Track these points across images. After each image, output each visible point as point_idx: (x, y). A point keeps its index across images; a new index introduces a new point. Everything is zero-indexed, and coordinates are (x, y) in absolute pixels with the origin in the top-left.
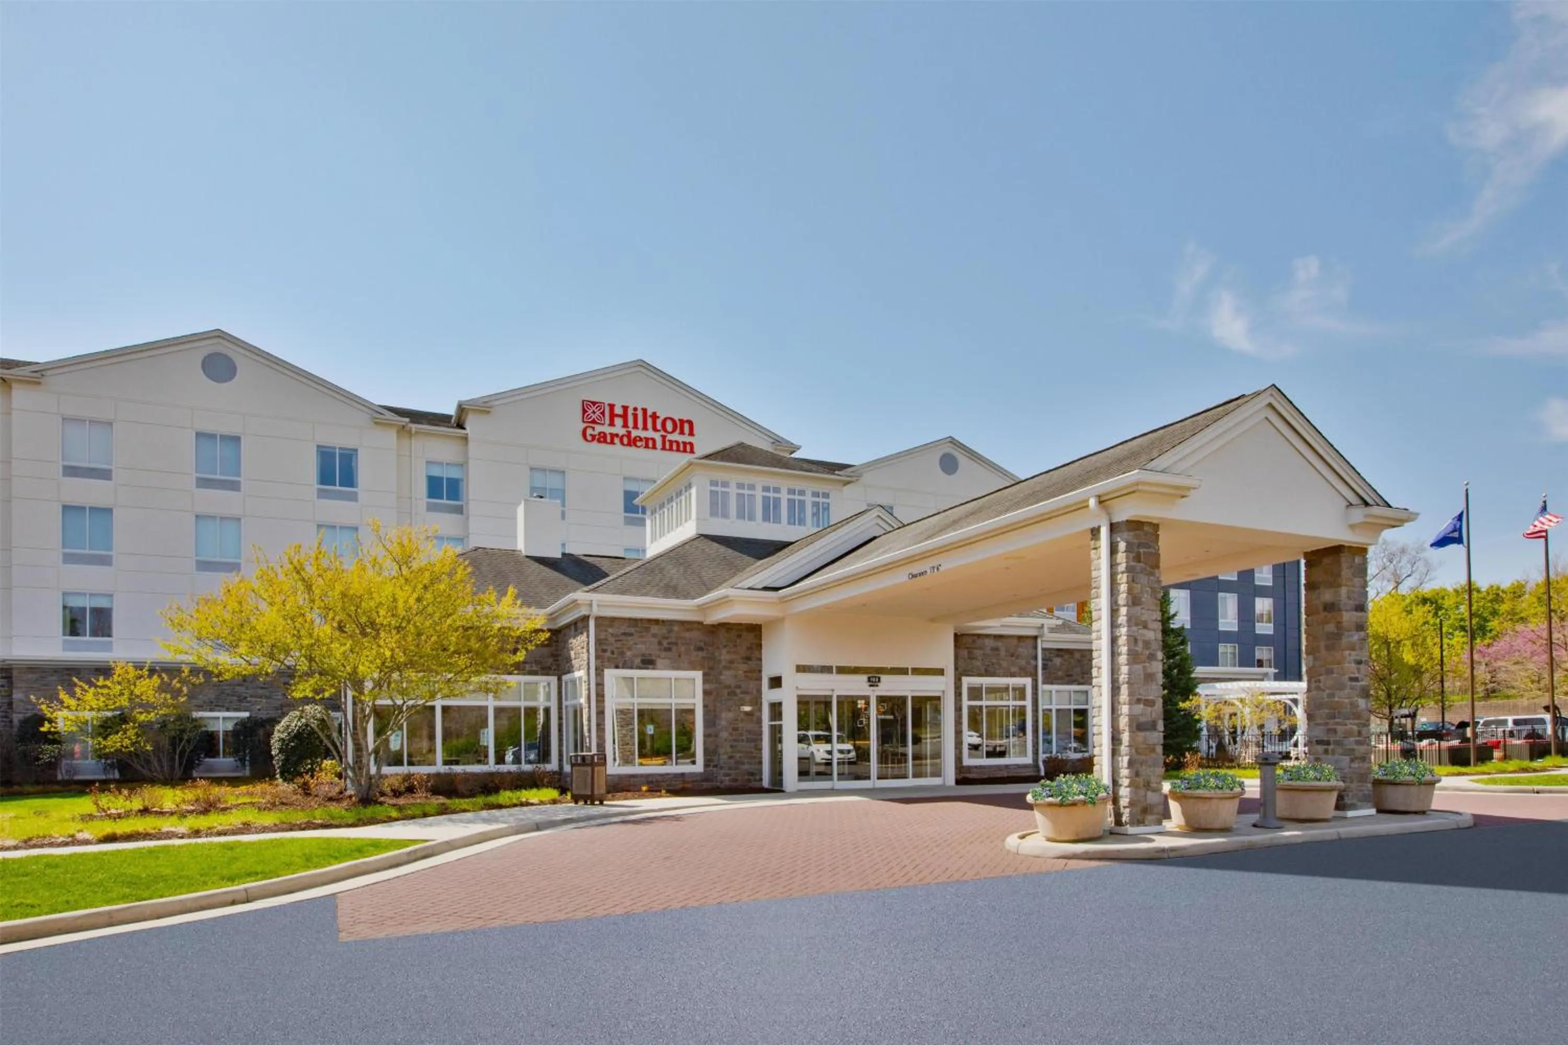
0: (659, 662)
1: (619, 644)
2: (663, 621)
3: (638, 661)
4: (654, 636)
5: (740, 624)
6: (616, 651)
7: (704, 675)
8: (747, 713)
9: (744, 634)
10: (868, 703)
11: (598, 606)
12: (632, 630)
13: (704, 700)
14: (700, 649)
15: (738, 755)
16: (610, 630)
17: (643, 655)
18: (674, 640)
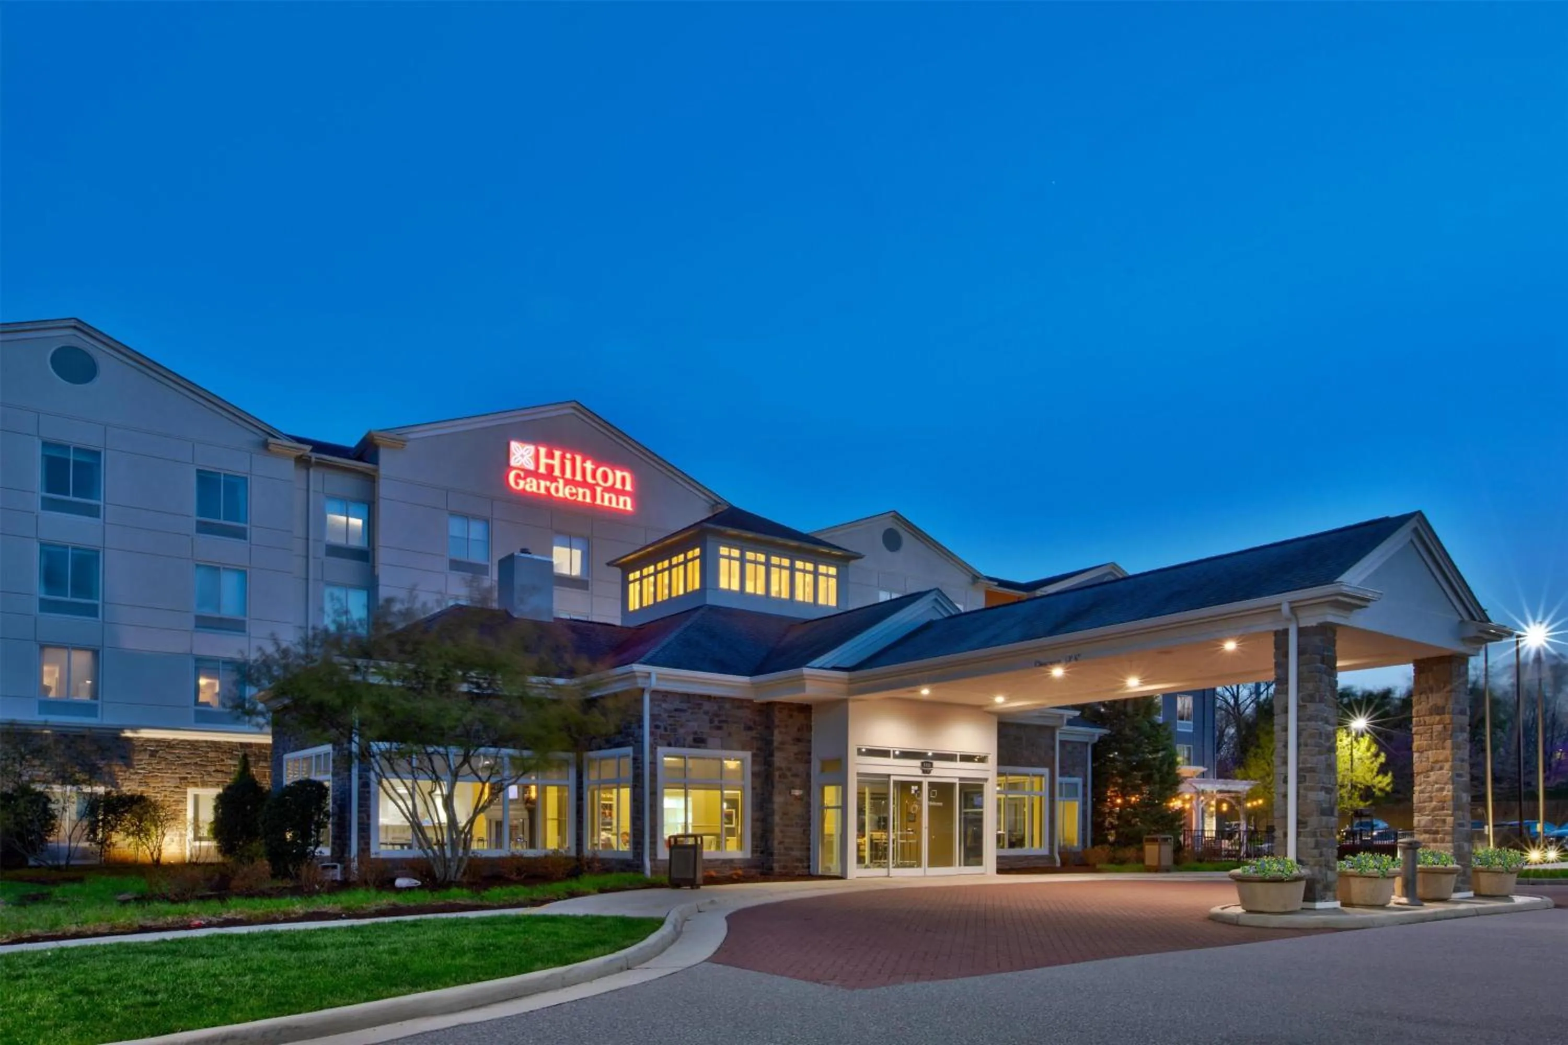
0: (710, 741)
1: (671, 721)
2: (715, 698)
3: (690, 739)
4: (706, 713)
5: (792, 704)
6: (669, 728)
7: (754, 755)
8: (796, 798)
9: (795, 714)
10: (920, 788)
11: (658, 679)
12: (684, 706)
13: (753, 782)
14: (749, 728)
15: (787, 840)
16: (664, 705)
17: (695, 733)
18: (724, 718)
